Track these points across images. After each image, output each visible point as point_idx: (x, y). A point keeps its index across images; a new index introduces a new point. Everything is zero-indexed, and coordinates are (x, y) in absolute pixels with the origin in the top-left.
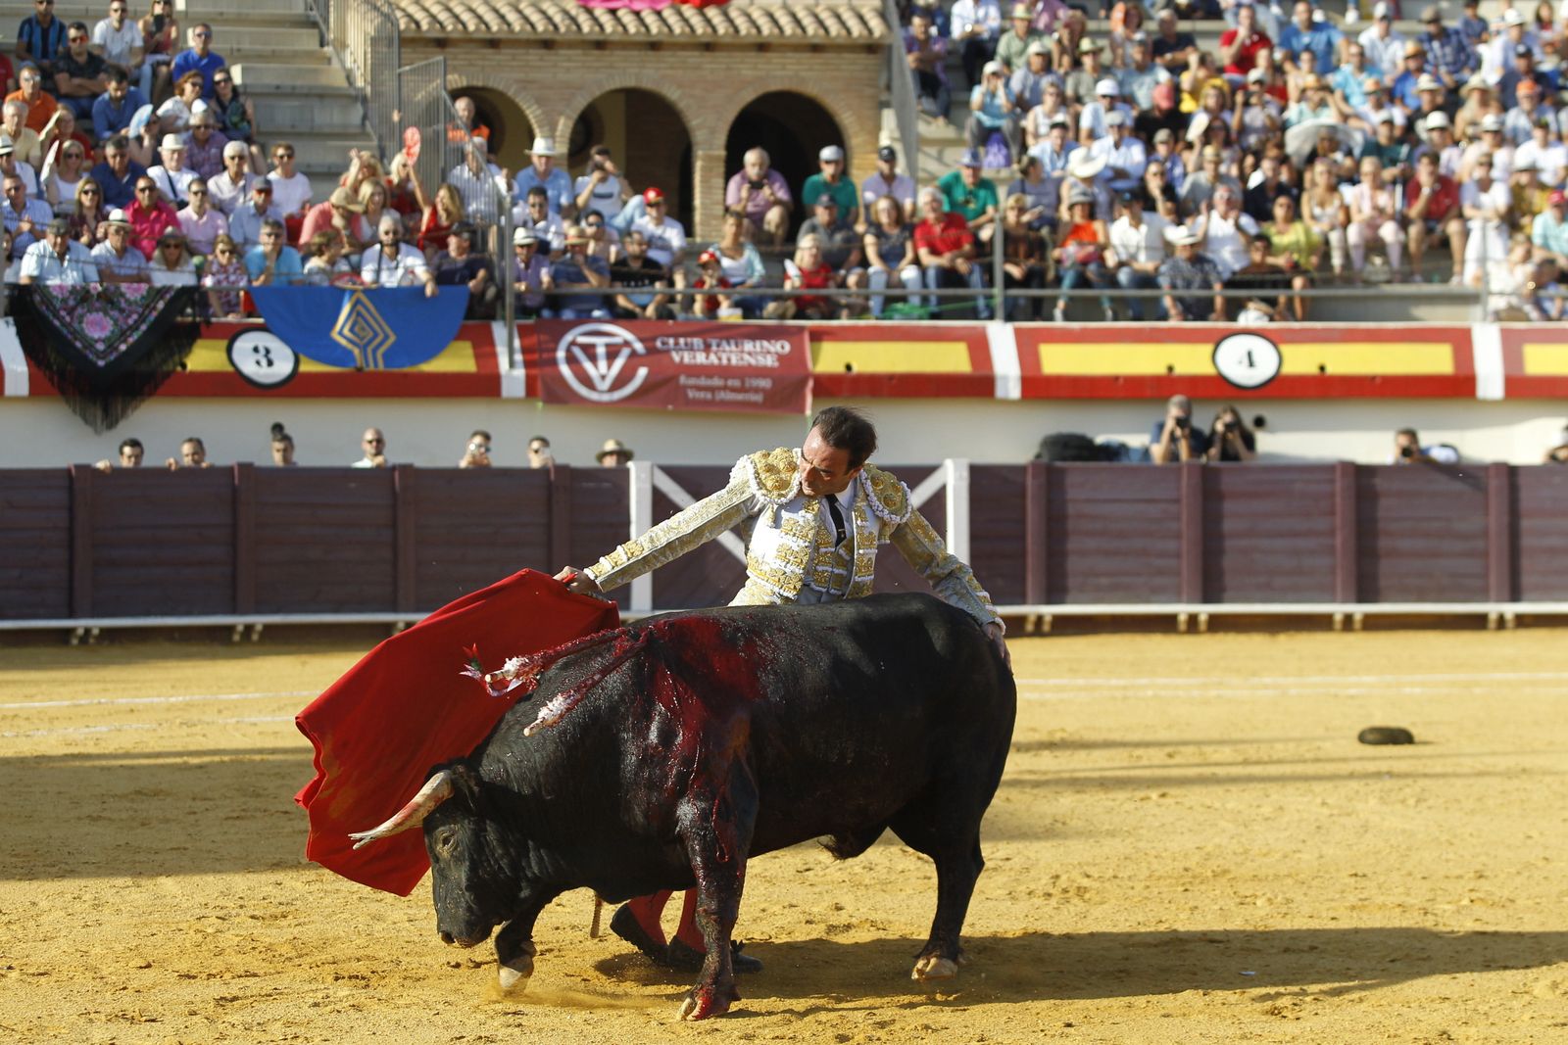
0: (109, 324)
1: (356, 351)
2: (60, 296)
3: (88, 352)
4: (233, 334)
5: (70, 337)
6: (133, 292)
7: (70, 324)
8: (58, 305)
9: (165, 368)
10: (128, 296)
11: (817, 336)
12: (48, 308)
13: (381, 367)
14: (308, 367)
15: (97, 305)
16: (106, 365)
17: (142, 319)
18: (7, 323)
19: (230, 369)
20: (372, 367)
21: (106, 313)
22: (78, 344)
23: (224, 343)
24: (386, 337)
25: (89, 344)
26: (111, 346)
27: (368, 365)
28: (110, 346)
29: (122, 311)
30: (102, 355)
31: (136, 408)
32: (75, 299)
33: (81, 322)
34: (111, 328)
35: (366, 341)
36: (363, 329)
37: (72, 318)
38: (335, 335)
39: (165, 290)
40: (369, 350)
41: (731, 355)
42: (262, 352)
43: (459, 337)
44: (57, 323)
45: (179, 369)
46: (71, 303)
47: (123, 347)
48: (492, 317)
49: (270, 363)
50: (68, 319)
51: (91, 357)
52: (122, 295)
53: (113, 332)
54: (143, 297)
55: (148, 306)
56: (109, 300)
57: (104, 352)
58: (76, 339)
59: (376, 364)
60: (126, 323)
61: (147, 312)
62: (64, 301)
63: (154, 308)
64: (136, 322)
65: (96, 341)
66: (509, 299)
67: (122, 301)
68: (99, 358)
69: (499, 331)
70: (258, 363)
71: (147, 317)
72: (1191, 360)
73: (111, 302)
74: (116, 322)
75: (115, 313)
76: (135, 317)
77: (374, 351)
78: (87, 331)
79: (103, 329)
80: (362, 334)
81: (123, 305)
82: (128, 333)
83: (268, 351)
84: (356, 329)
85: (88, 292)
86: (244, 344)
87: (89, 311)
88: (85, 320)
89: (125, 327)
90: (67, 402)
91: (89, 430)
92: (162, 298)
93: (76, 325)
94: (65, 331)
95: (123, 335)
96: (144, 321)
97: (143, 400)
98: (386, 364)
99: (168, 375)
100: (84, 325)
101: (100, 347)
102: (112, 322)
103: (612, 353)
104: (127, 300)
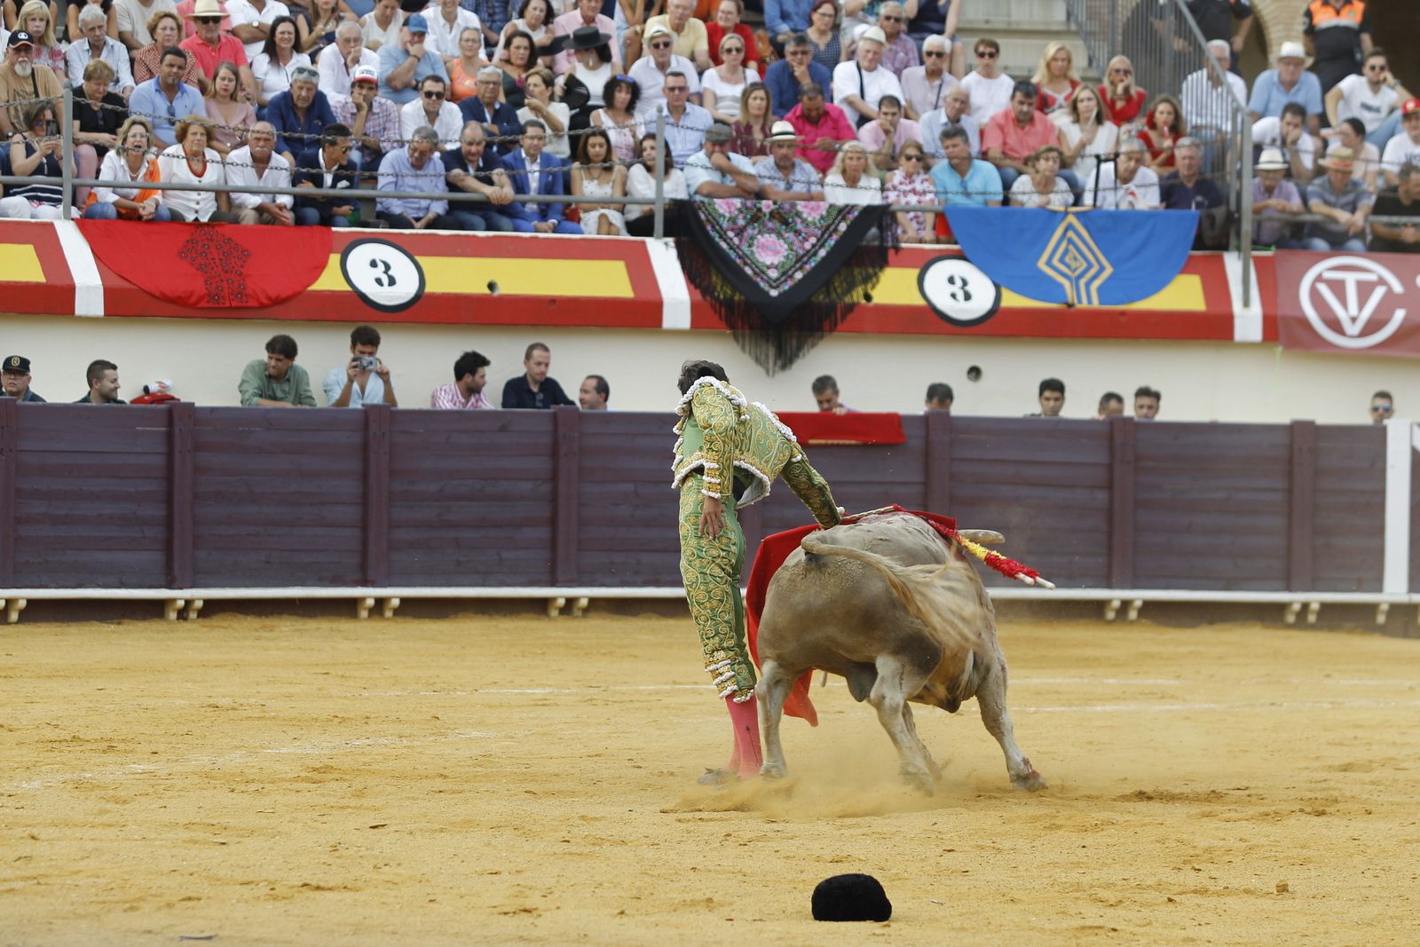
0: (783, 247)
1: (1066, 284)
2: (727, 215)
3: (758, 280)
4: (925, 264)
5: (738, 261)
6: (811, 213)
7: (738, 247)
8: (725, 225)
9: (847, 299)
10: (805, 216)
12: (713, 227)
13: (1096, 304)
14: (1011, 300)
15: (770, 225)
16: (780, 295)
17: (821, 243)
18: (666, 244)
19: (920, 302)
20: (1084, 304)
21: (780, 235)
22: (748, 270)
23: (915, 272)
24: (1102, 269)
25: (760, 272)
26: (786, 274)
27: (1080, 302)
28: (783, 274)
29: (798, 233)
30: (775, 284)
31: (813, 346)
32: (745, 218)
33: (750, 246)
34: (786, 254)
35: (1077, 273)
36: (1075, 259)
37: (741, 241)
38: (1042, 265)
39: (848, 209)
40: (1082, 282)
42: (959, 283)
43: (1186, 270)
44: (724, 245)
45: (863, 301)
46: (741, 222)
47: (799, 275)
48: (1226, 248)
49: (968, 297)
50: (736, 241)
51: (762, 284)
52: (798, 214)
53: (787, 257)
54: (822, 218)
55: (828, 228)
56: (783, 219)
57: (778, 279)
58: (746, 264)
59: (1090, 301)
60: (804, 249)
61: (826, 236)
62: (733, 220)
63: (836, 230)
64: (814, 246)
65: (768, 267)
66: (1247, 227)
67: (799, 221)
68: (771, 287)
69: (1233, 264)
70: (953, 296)
71: (826, 240)
73: (786, 223)
74: (791, 245)
75: (790, 235)
76: (813, 240)
77: (1088, 285)
78: (757, 255)
79: (777, 253)
80: (1073, 265)
81: (799, 226)
82: (805, 259)
83: (965, 283)
84: (1067, 259)
85: (760, 210)
86: (938, 274)
87: (760, 232)
88: (755, 242)
89: (801, 252)
90: (736, 338)
91: (760, 370)
92: (844, 219)
93: (745, 248)
94: (733, 255)
95: (800, 260)
96: (822, 246)
97: (822, 337)
98: (1101, 303)
99: (851, 307)
100: (754, 249)
101: (773, 274)
102: (786, 246)
103: (1365, 290)
104: (804, 221)
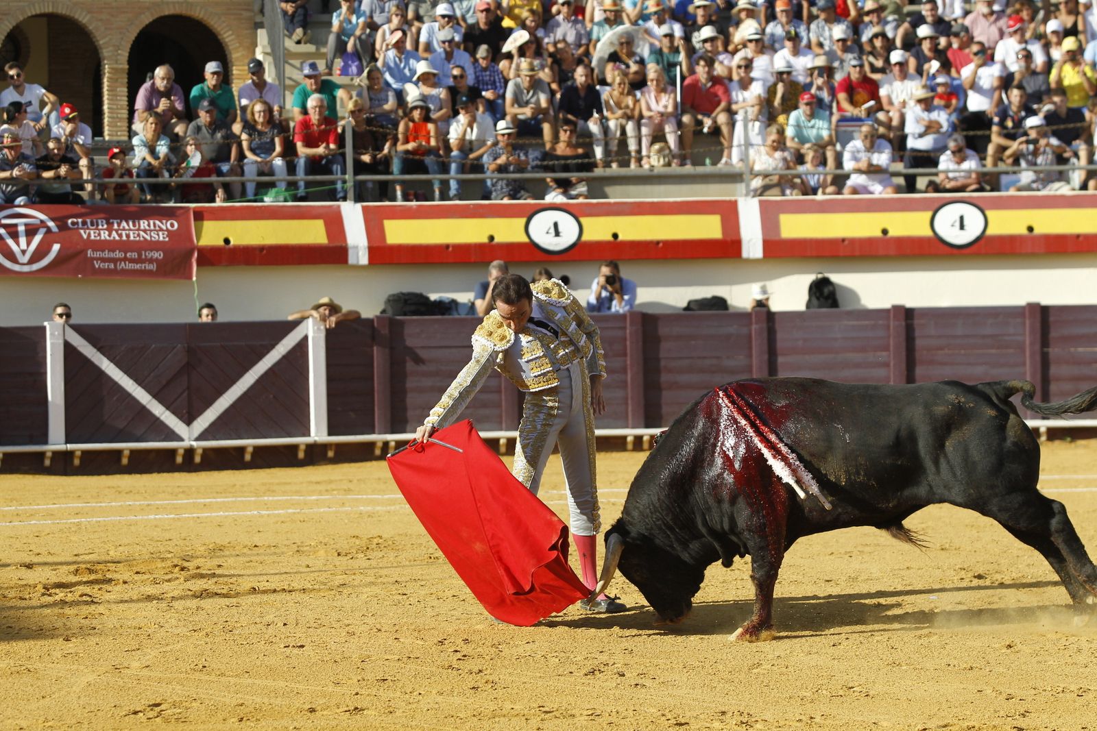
11: (200, 216)
41: (129, 231)
72: (508, 231)
